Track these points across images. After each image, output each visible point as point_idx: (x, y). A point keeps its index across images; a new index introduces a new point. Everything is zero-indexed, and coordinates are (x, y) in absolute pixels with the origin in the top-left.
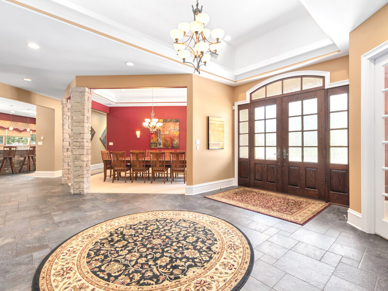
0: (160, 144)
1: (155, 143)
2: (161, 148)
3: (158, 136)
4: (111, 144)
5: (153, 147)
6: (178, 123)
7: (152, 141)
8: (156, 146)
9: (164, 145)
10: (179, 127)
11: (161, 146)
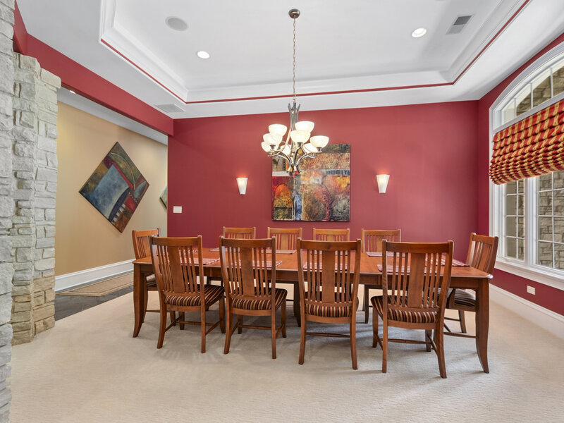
0: (298, 211)
1: (284, 208)
2: (300, 221)
3: (292, 189)
4: (178, 210)
5: (280, 218)
6: (347, 155)
7: (277, 203)
8: (289, 216)
9: (310, 212)
10: (350, 166)
11: (302, 216)
